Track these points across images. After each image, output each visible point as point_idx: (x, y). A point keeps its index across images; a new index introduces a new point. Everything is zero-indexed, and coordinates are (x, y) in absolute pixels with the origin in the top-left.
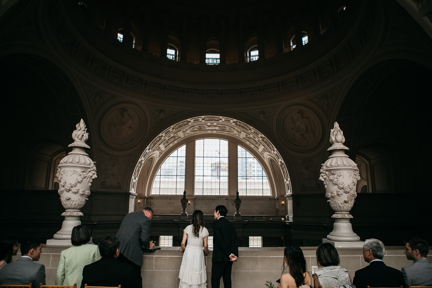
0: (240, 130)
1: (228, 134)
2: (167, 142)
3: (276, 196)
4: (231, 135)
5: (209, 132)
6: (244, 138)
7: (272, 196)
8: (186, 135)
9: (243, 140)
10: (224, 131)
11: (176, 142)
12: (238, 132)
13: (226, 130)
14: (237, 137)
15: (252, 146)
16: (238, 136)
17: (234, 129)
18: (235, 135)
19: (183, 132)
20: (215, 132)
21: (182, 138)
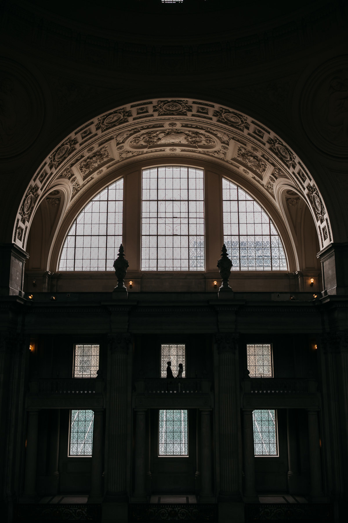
0: (226, 138)
1: (204, 154)
2: (87, 166)
3: (298, 269)
4: (208, 155)
5: (168, 151)
6: (234, 159)
7: (289, 270)
8: (124, 156)
9: (232, 164)
10: (195, 147)
11: (104, 169)
12: (223, 143)
13: (199, 144)
14: (221, 159)
15: (250, 175)
16: (222, 156)
17: (215, 135)
18: (216, 155)
19: (118, 144)
20: (178, 151)
21: (117, 163)
